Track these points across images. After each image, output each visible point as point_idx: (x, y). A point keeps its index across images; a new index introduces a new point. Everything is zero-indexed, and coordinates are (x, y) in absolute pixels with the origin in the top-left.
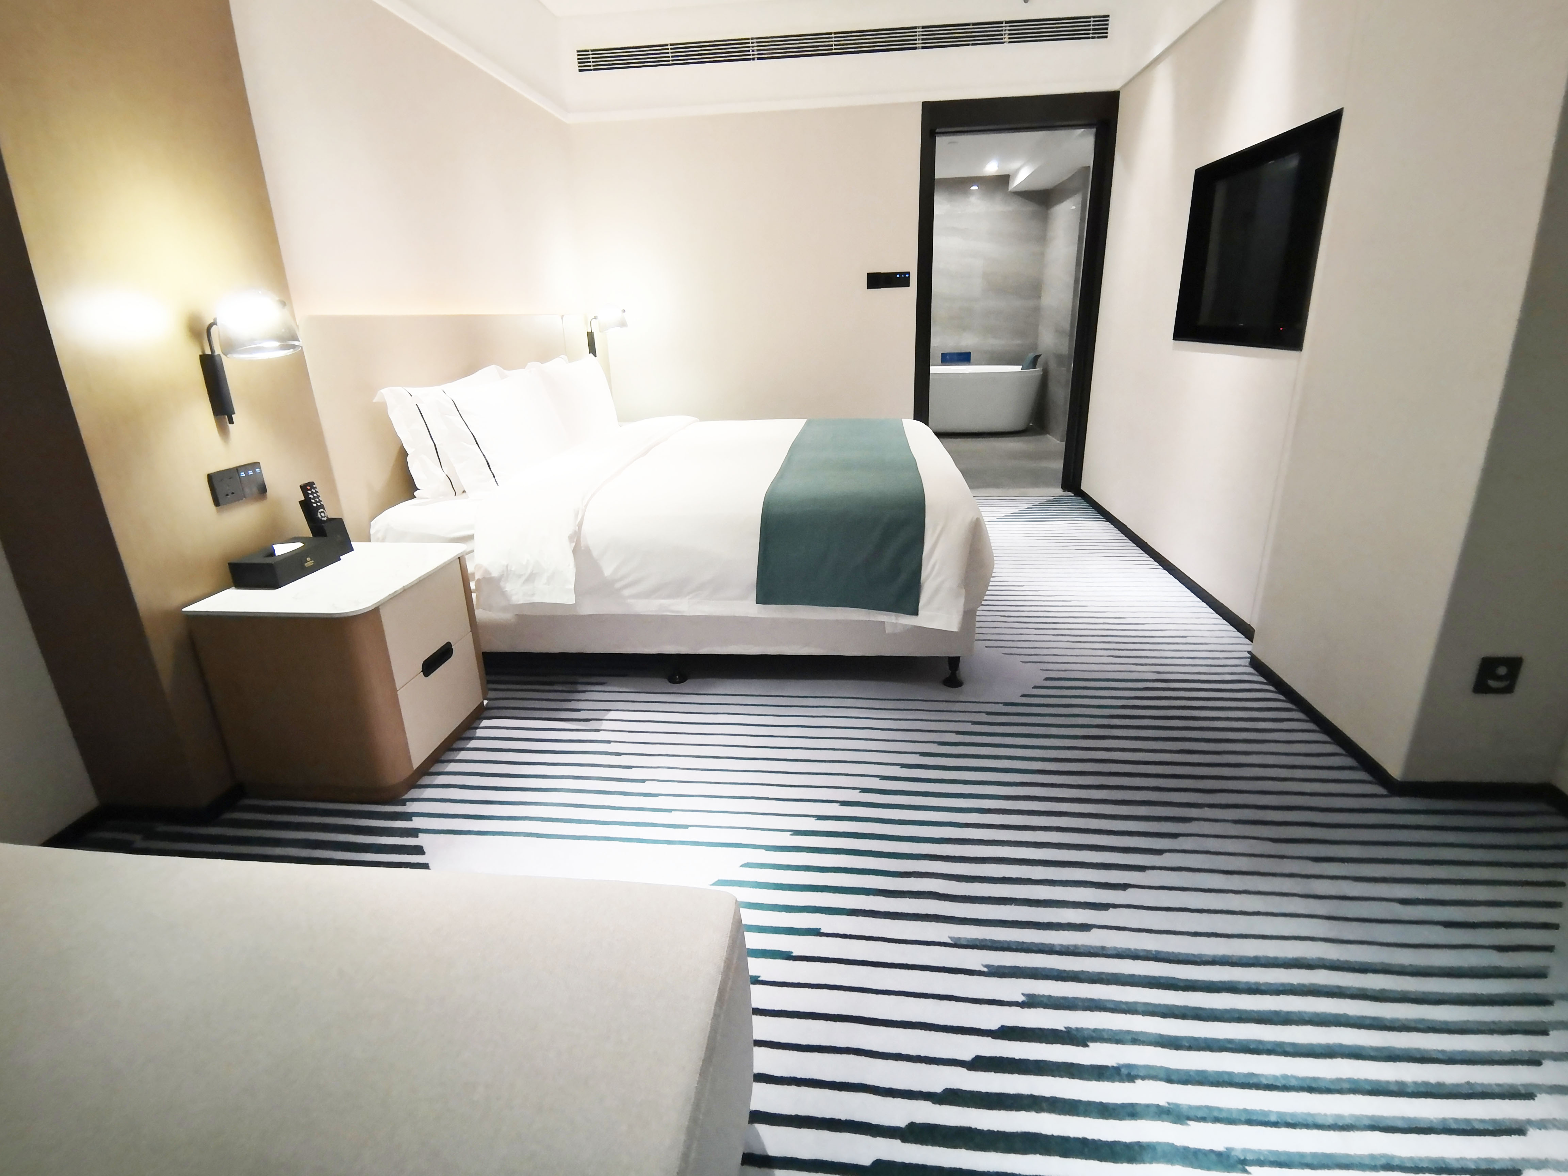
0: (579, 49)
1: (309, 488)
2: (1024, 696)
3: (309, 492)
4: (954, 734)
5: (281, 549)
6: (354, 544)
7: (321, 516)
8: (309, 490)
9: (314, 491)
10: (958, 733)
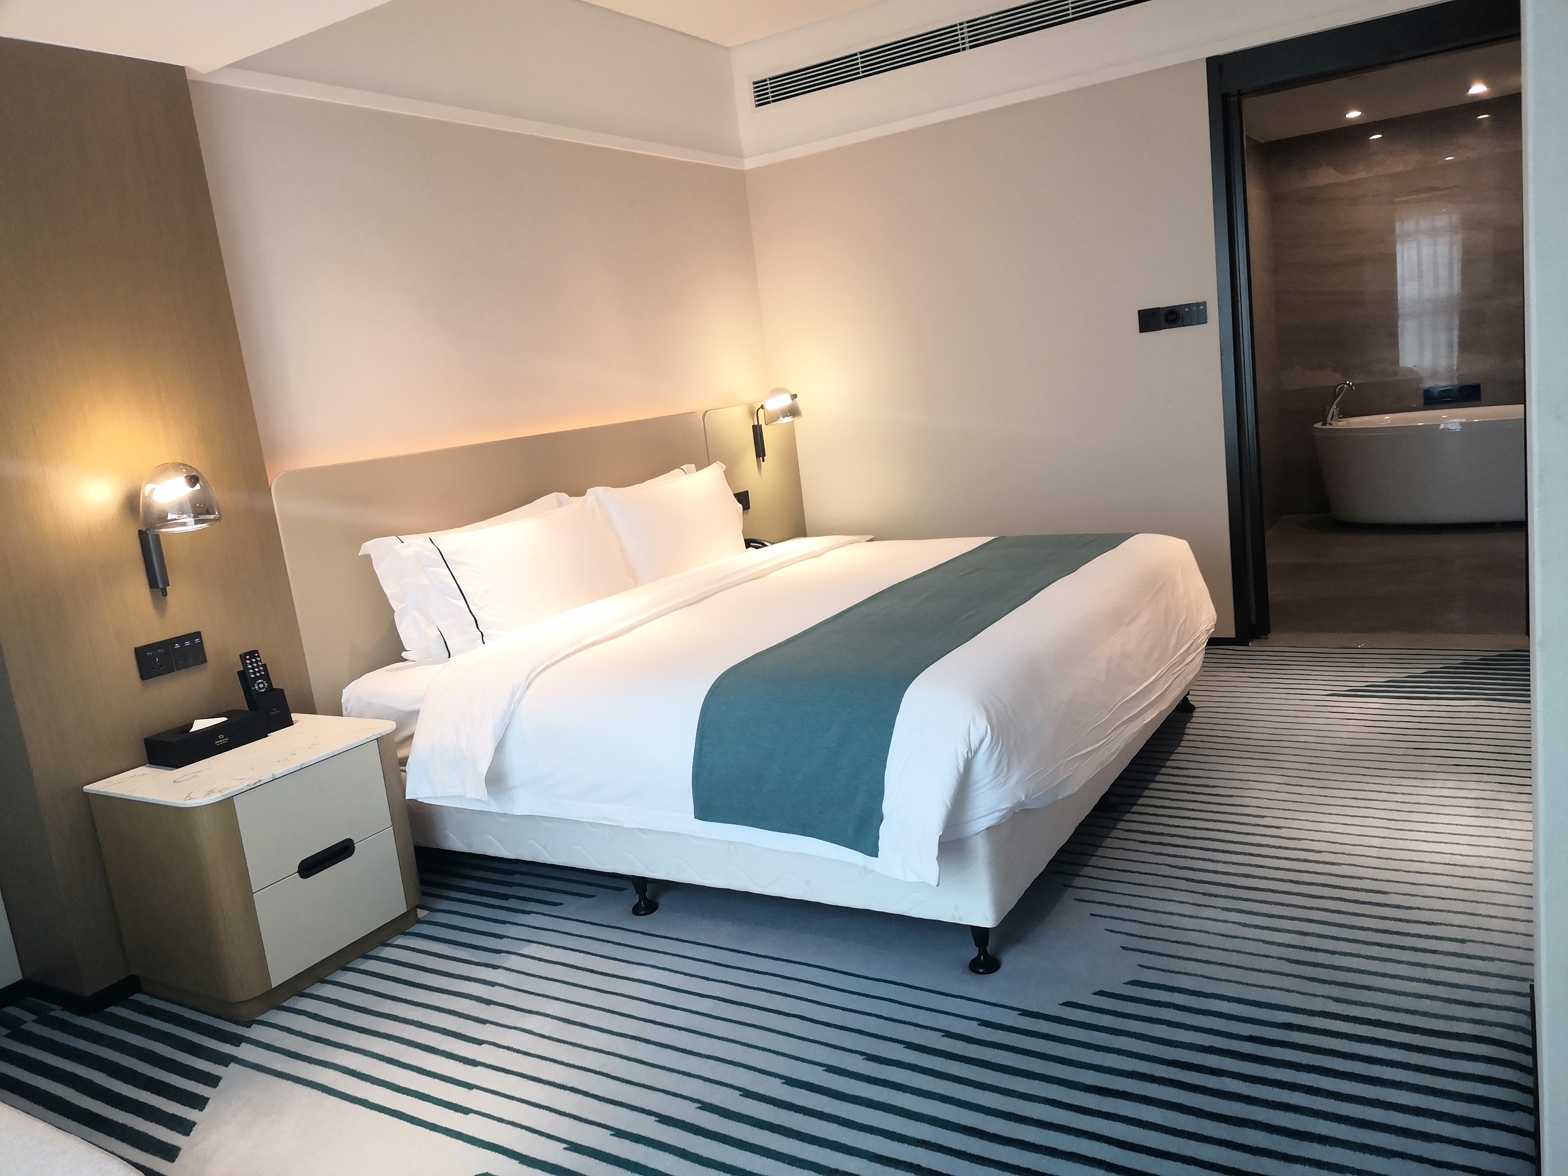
0: (756, 80)
1: (248, 657)
2: (1068, 1004)
3: (248, 662)
4: (900, 1047)
5: (199, 725)
6: (294, 716)
7: (259, 687)
8: (248, 659)
9: (254, 660)
10: (910, 1046)
